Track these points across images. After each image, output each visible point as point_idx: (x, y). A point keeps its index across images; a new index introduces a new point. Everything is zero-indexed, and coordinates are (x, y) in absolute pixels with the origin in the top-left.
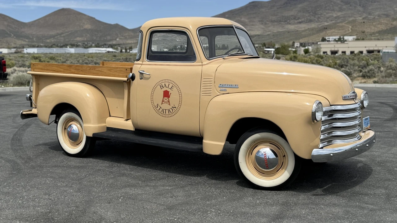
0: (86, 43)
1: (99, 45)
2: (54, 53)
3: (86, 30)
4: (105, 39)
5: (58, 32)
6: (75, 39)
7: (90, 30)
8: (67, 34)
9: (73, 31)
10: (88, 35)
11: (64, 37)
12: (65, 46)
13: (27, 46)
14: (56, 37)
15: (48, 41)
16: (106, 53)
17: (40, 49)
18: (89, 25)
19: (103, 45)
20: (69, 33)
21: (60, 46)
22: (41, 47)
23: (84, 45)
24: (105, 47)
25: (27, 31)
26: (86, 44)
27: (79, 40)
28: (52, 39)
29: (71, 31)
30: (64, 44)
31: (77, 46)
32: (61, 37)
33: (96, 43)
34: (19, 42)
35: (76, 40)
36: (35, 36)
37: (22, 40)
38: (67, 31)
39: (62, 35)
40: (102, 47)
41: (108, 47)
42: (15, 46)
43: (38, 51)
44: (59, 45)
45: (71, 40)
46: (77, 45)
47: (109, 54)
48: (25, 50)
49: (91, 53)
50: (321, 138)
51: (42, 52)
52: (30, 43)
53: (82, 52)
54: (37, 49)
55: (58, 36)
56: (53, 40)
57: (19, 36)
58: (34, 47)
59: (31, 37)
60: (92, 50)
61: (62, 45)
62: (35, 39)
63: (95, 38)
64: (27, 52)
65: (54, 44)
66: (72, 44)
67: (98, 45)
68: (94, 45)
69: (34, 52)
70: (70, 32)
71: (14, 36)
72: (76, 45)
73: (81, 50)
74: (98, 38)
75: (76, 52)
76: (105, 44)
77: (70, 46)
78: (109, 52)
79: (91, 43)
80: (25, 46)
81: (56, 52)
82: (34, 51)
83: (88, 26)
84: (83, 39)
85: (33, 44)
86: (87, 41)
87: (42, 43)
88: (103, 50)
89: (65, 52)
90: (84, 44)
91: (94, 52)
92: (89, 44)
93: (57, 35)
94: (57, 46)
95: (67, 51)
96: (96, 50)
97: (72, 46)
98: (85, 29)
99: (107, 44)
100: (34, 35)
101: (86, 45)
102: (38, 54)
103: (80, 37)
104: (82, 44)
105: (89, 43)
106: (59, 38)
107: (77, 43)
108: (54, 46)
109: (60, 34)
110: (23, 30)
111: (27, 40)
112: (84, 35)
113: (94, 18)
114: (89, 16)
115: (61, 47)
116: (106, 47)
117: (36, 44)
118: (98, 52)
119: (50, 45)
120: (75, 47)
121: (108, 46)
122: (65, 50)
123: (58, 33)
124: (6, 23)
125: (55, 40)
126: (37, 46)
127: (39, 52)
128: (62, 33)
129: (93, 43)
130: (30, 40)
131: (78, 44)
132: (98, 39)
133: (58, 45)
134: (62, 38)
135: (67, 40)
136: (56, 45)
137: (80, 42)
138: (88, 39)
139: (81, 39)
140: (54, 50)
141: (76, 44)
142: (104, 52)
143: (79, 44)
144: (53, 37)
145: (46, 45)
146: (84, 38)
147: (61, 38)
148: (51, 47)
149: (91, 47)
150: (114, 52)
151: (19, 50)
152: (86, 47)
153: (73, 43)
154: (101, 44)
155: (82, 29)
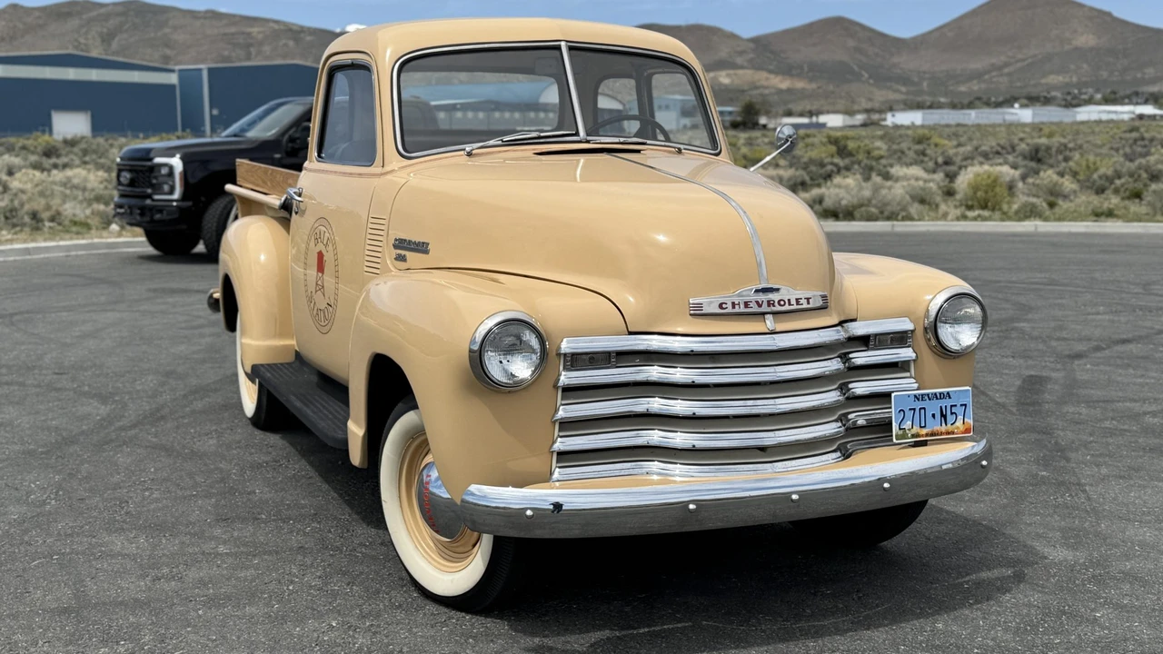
0: (1076, 91)
1: (1118, 96)
2: (970, 123)
3: (1080, 53)
4: (1139, 75)
5: (994, 61)
6: (1043, 81)
7: (1092, 49)
8: (1019, 65)
9: (1040, 57)
10: (1085, 66)
11: (1009, 74)
12: (1009, 102)
13: (902, 106)
14: (986, 77)
15: (963, 88)
16: (1133, 119)
17: (931, 113)
18: (1091, 36)
19: (1129, 97)
20: (1026, 63)
21: (994, 102)
22: (940, 106)
23: (1069, 98)
24: (1134, 100)
25: (905, 62)
26: (1075, 94)
27: (1055, 81)
28: (975, 82)
29: (1035, 56)
30: (1008, 96)
31: (1047, 101)
32: (1002, 75)
33: (1109, 90)
34: (881, 96)
35: (1046, 84)
36: (927, 76)
37: (890, 88)
38: (1020, 56)
39: (1006, 70)
40: (1127, 101)
41: (1146, 102)
42: (869, 106)
43: (924, 119)
44: (993, 99)
45: (1032, 82)
46: (1045, 97)
47: (1143, 122)
48: (889, 116)
49: (1082, 123)
51: (937, 122)
52: (911, 97)
53: (1055, 119)
54: (924, 114)
55: (994, 74)
56: (975, 86)
57: (882, 77)
58: (919, 106)
59: (916, 79)
60: (1089, 112)
61: (1001, 99)
62: (925, 84)
63: (1105, 74)
64: (893, 123)
65: (979, 99)
66: (1033, 95)
67: (1113, 96)
68: (1099, 96)
69: (913, 123)
70: (1030, 60)
71: (870, 77)
72: (1042, 99)
73: (1052, 114)
74: (1116, 73)
75: (1037, 120)
76: (1137, 94)
77: (1025, 101)
78: (1141, 117)
79: (1091, 90)
80: (895, 107)
81: (977, 122)
82: (913, 120)
83: (1086, 40)
84: (1067, 80)
85: (920, 99)
86: (1080, 85)
87: (946, 95)
88: (1125, 112)
89: (1004, 120)
90: (1069, 93)
91: (1094, 117)
92: (1085, 93)
93: (989, 72)
94: (988, 104)
95: (1008, 118)
96: (1100, 112)
97: (1031, 100)
98: (1076, 49)
99: (1143, 93)
100: (924, 72)
101: (1075, 97)
102: (923, 126)
103: (1058, 73)
104: (1063, 94)
105: (1084, 90)
106: (995, 80)
107: (1049, 93)
108: (977, 103)
109: (1000, 68)
110: (895, 60)
111: (903, 89)
112: (1072, 67)
113: (1109, 14)
114: (1092, 9)
115: (998, 105)
116: (1139, 101)
117: (928, 99)
118: (1105, 117)
119: (966, 101)
120: (1038, 104)
121: (1143, 100)
122: (1004, 113)
123: (993, 65)
124: (851, 43)
125: (983, 86)
126: (928, 104)
127: (927, 123)
128: (1006, 65)
129: (1097, 91)
130: (912, 89)
131: (1049, 96)
132: (1115, 79)
133: (989, 99)
134: (1005, 80)
135: (1019, 84)
136: (985, 100)
137: (1055, 88)
138: (1084, 79)
139: (1061, 78)
140: (970, 114)
141: (1045, 94)
142: (1126, 117)
143: (1054, 94)
144: (978, 76)
145: (956, 101)
146: (1071, 77)
147: (1001, 79)
148: (970, 106)
149: (1090, 101)
150: (1158, 118)
151: (875, 117)
152: (1074, 102)
153: (1034, 91)
154: (1121, 93)
155: (1067, 47)
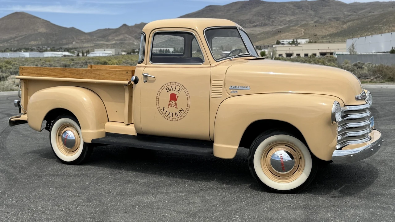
0: (41, 47)
1: (55, 49)
2: (8, 57)
3: (41, 34)
4: (61, 42)
5: (11, 36)
6: (29, 43)
7: (44, 33)
8: (20, 37)
9: (27, 35)
10: (43, 39)
11: (17, 41)
12: (19, 50)
14: (9, 41)
15: (1, 45)
16: (62, 56)
18: (44, 29)
19: (59, 49)
20: (23, 37)
21: (13, 50)
23: (39, 49)
24: (61, 50)
27: (33, 44)
28: (5, 43)
29: (25, 35)
30: (18, 48)
31: (32, 50)
32: (15, 41)
33: (52, 47)
35: (31, 44)
38: (20, 35)
39: (16, 39)
40: (58, 50)
41: (64, 51)
44: (13, 49)
45: (26, 44)
46: (31, 49)
47: (66, 57)
49: (46, 57)
50: (338, 139)
53: (38, 56)
55: (12, 40)
56: (6, 45)
60: (48, 54)
61: (15, 49)
63: (50, 42)
65: (8, 49)
66: (27, 48)
67: (53, 49)
68: (49, 49)
72: (30, 49)
73: (36, 54)
74: (54, 41)
75: (31, 56)
76: (61, 48)
77: (24, 50)
78: (65, 56)
79: (46, 47)
81: (10, 57)
83: (42, 30)
84: (37, 43)
86: (42, 45)
88: (59, 54)
89: (20, 56)
90: (39, 48)
91: (50, 56)
92: (44, 48)
94: (11, 51)
95: (21, 56)
96: (51, 54)
97: (27, 50)
98: (39, 33)
99: (63, 48)
101: (41, 49)
103: (34, 40)
104: (37, 48)
105: (43, 47)
106: (13, 42)
107: (32, 47)
108: (7, 50)
109: (14, 38)
112: (39, 39)
113: (49, 22)
114: (43, 20)
115: (15, 51)
116: (62, 50)
118: (53, 56)
119: (3, 50)
120: (29, 51)
121: (64, 50)
122: (19, 54)
123: (11, 37)
125: (9, 44)
128: (16, 37)
129: (48, 47)
131: (32, 48)
132: (53, 43)
133: (12, 49)
134: (16, 42)
135: (21, 44)
136: (10, 49)
137: (34, 46)
138: (43, 43)
139: (35, 42)
140: (7, 54)
141: (31, 48)
142: (60, 56)
143: (33, 48)
144: (7, 41)
146: (39, 42)
147: (14, 42)
148: (5, 51)
149: (46, 50)
150: (70, 56)
152: (41, 50)
153: (27, 47)
155: (36, 32)
